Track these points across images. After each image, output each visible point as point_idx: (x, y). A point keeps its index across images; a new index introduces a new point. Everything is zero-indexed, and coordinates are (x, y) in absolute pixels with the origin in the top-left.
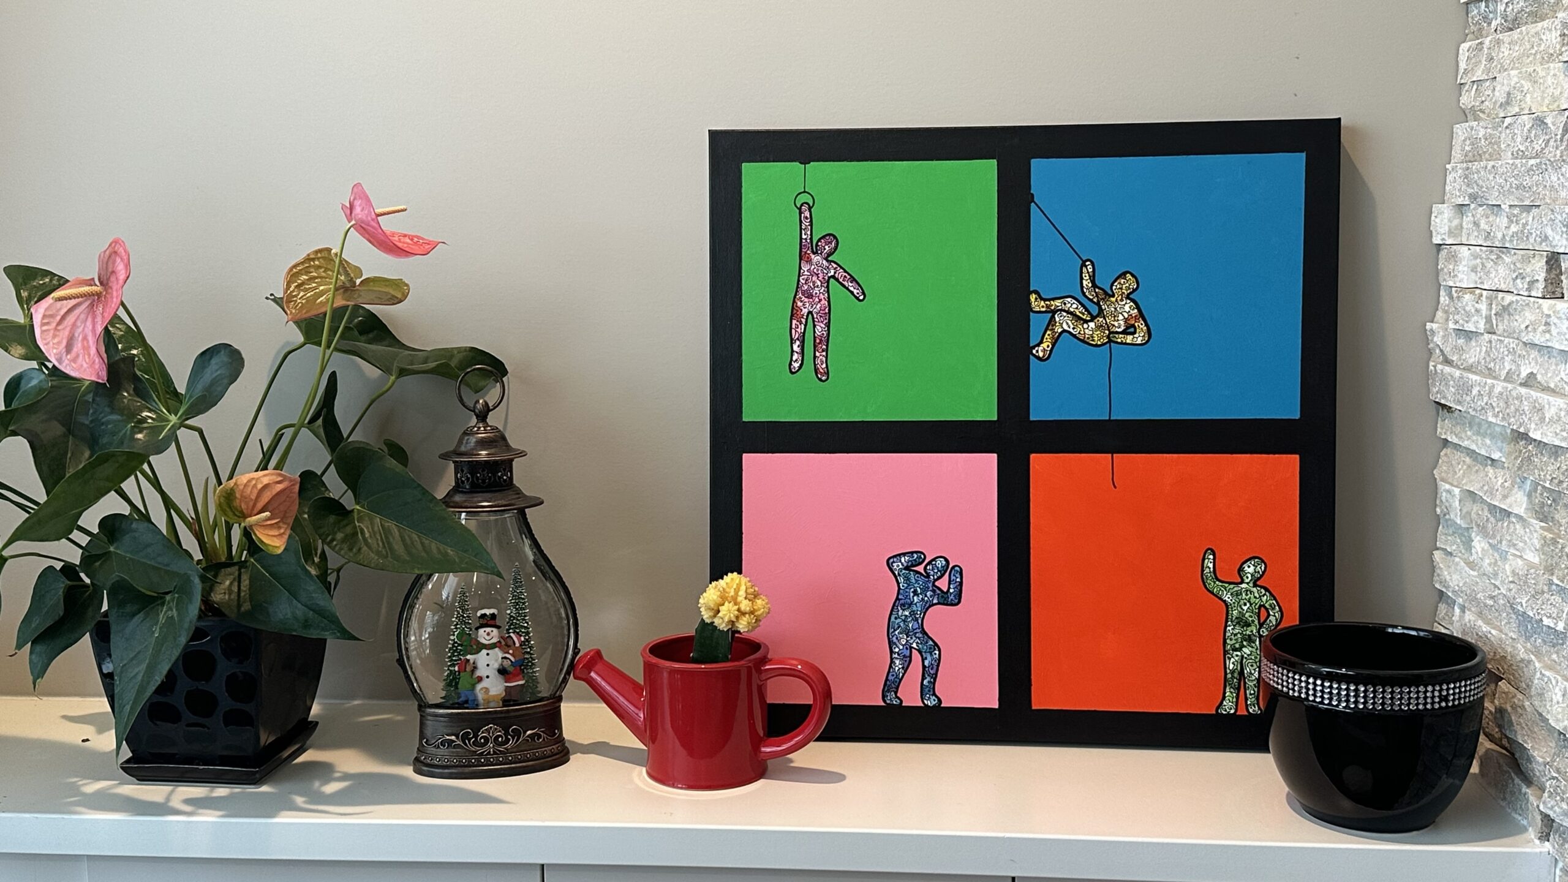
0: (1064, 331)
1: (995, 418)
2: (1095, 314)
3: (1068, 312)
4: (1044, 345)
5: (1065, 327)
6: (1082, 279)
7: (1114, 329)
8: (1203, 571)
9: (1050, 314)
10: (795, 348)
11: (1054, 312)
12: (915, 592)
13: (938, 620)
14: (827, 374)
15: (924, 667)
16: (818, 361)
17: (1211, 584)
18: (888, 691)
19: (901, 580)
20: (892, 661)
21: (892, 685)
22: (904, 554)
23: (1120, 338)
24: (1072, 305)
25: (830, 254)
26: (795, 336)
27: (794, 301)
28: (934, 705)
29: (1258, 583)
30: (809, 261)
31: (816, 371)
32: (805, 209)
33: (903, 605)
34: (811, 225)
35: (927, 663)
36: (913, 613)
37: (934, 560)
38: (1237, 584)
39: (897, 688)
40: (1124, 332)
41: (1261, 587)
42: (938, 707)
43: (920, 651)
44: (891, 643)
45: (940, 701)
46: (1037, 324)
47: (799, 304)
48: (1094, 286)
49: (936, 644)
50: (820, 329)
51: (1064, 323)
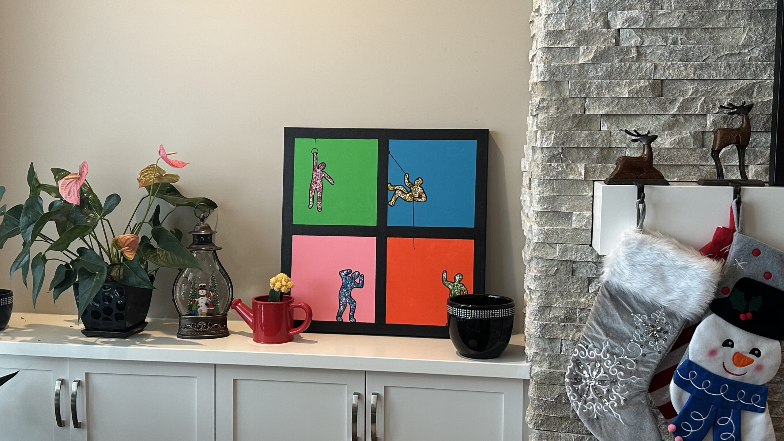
0: (399, 197)
1: (376, 225)
2: (409, 191)
3: (400, 190)
4: (392, 201)
5: (399, 195)
6: (405, 179)
7: (415, 196)
8: (442, 278)
9: (394, 191)
10: (311, 200)
11: (396, 190)
12: (348, 284)
13: (356, 293)
14: (321, 209)
15: (350, 308)
16: (318, 205)
17: (445, 282)
18: (339, 316)
19: (344, 279)
20: (340, 307)
21: (340, 315)
22: (345, 270)
23: (417, 200)
24: (401, 188)
25: (323, 169)
26: (311, 196)
27: (311, 185)
28: (354, 322)
29: (461, 282)
30: (316, 171)
31: (317, 208)
32: (315, 154)
33: (344, 287)
34: (317, 159)
35: (351, 307)
36: (347, 290)
37: (355, 272)
38: (453, 282)
39: (341, 316)
40: (418, 198)
41: (462, 284)
42: (355, 322)
43: (349, 303)
44: (339, 300)
45: (355, 320)
46: (390, 194)
47: (312, 185)
48: (409, 182)
49: (355, 301)
50: (319, 194)
51: (399, 194)
